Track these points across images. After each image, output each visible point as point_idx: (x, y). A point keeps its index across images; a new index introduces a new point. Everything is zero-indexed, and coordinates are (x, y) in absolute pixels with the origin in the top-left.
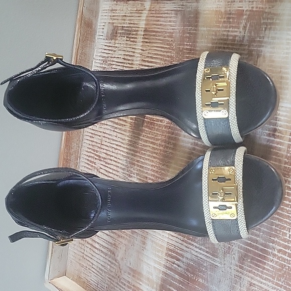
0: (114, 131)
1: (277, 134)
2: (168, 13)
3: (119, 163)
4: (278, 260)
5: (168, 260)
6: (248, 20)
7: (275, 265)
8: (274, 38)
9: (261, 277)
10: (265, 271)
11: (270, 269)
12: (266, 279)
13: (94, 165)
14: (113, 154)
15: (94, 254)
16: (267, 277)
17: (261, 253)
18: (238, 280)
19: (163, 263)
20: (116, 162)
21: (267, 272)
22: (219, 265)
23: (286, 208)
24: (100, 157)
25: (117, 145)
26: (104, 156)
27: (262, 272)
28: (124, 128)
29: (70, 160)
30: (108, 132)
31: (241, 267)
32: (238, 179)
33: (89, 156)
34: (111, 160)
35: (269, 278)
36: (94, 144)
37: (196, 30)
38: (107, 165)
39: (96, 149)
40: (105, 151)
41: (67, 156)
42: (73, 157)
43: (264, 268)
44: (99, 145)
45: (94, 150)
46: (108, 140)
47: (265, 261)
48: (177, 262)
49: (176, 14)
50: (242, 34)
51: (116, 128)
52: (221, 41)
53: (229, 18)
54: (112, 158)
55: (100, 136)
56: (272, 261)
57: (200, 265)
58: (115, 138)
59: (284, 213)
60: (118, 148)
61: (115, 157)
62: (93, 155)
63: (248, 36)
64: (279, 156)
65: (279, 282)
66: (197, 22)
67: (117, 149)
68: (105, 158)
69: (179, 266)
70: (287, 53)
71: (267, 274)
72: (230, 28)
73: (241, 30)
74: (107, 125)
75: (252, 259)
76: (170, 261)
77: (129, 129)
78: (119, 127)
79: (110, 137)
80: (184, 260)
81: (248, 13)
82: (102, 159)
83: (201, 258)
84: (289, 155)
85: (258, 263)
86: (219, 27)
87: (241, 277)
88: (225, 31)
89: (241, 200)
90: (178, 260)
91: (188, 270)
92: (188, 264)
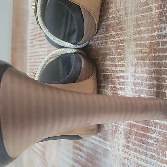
0: (40, 48)
4: (161, 130)
7: (158, 137)
9: (146, 155)
10: (149, 147)
11: (154, 142)
12: (151, 157)
16: (152, 153)
17: (144, 126)
18: (126, 163)
19: (71, 155)
21: (151, 147)
22: (109, 149)
23: (161, 61)
27: (146, 149)
31: (127, 147)
35: (154, 154)
36: (32, 64)
43: (148, 143)
46: (38, 57)
47: (148, 134)
48: (80, 153)
51: (41, 45)
55: (34, 56)
56: (154, 132)
57: (96, 152)
58: (41, 53)
59: (161, 68)
65: (164, 158)
69: (81, 157)
71: (151, 150)
74: (37, 45)
75: (137, 134)
76: (75, 153)
80: (85, 149)
83: (96, 145)
85: (142, 139)
87: (128, 159)
90: (81, 150)
91: (87, 160)
92: (88, 153)
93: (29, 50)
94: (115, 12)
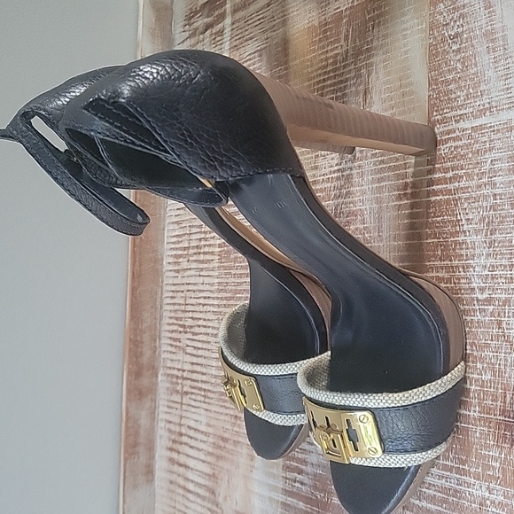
0: (200, 276)
2: (250, 59)
3: (209, 327)
5: (286, 478)
6: (348, 23)
8: (385, 36)
13: (178, 344)
14: (201, 316)
15: (189, 504)
19: (280, 485)
20: (205, 327)
24: (184, 326)
25: (205, 298)
26: (190, 322)
28: (211, 266)
29: (142, 342)
30: (192, 280)
33: (172, 332)
34: (199, 326)
36: (177, 307)
37: (286, 69)
38: (195, 337)
39: (180, 315)
40: (190, 315)
41: (136, 335)
42: (146, 338)
44: (183, 308)
45: (177, 319)
46: (193, 295)
48: (300, 477)
49: (260, 56)
50: (345, 48)
51: (202, 269)
52: (319, 72)
53: (325, 31)
54: (201, 323)
55: (183, 292)
58: (201, 287)
60: (207, 301)
61: (205, 320)
62: (175, 328)
63: (353, 48)
65: (447, 463)
66: (286, 55)
67: (205, 305)
68: (191, 327)
69: (302, 484)
70: (406, 52)
72: (328, 46)
73: (342, 42)
74: (190, 269)
76: (289, 479)
77: (217, 265)
78: (206, 266)
79: (195, 288)
80: (309, 469)
81: (348, 12)
82: (188, 330)
84: (430, 220)
86: (314, 51)
88: (322, 54)
90: (301, 472)
91: (315, 487)
92: (315, 475)
93: (169, 278)
94: (361, 230)
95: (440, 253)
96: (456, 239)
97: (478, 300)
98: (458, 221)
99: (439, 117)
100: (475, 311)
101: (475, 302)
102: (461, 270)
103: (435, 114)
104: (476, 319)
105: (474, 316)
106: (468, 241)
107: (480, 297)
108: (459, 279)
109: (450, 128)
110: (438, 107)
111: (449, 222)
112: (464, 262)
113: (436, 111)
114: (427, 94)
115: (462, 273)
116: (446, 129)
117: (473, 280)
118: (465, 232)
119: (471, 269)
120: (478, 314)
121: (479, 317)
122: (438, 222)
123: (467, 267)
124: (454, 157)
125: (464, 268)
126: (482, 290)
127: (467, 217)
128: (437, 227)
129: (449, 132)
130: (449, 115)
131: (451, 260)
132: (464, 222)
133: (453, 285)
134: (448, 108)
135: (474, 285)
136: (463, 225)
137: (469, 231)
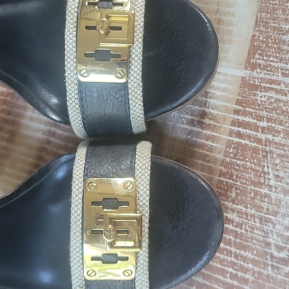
1: (207, 121)
32: (141, 204)
64: (208, 162)
84: (228, 159)
89: (145, 244)
95: (233, 195)
96: (257, 189)
97: (272, 256)
98: (265, 173)
99: (261, 62)
100: (266, 265)
101: (269, 257)
102: (257, 220)
103: (257, 56)
104: (266, 272)
105: (264, 269)
106: (273, 197)
107: (275, 254)
108: (253, 228)
109: (274, 78)
110: (262, 51)
111: (252, 169)
112: (262, 214)
113: (260, 54)
114: (251, 33)
115: (258, 224)
116: (269, 77)
117: (270, 235)
118: (270, 187)
119: (270, 224)
120: (270, 268)
121: (270, 272)
122: (238, 165)
123: (266, 221)
124: (273, 109)
125: (261, 219)
126: (280, 248)
127: (276, 173)
128: (236, 170)
129: (271, 82)
130: (276, 65)
131: (246, 207)
132: (271, 176)
133: (243, 231)
134: (277, 57)
135: (271, 240)
136: (269, 179)
137: (276, 188)
